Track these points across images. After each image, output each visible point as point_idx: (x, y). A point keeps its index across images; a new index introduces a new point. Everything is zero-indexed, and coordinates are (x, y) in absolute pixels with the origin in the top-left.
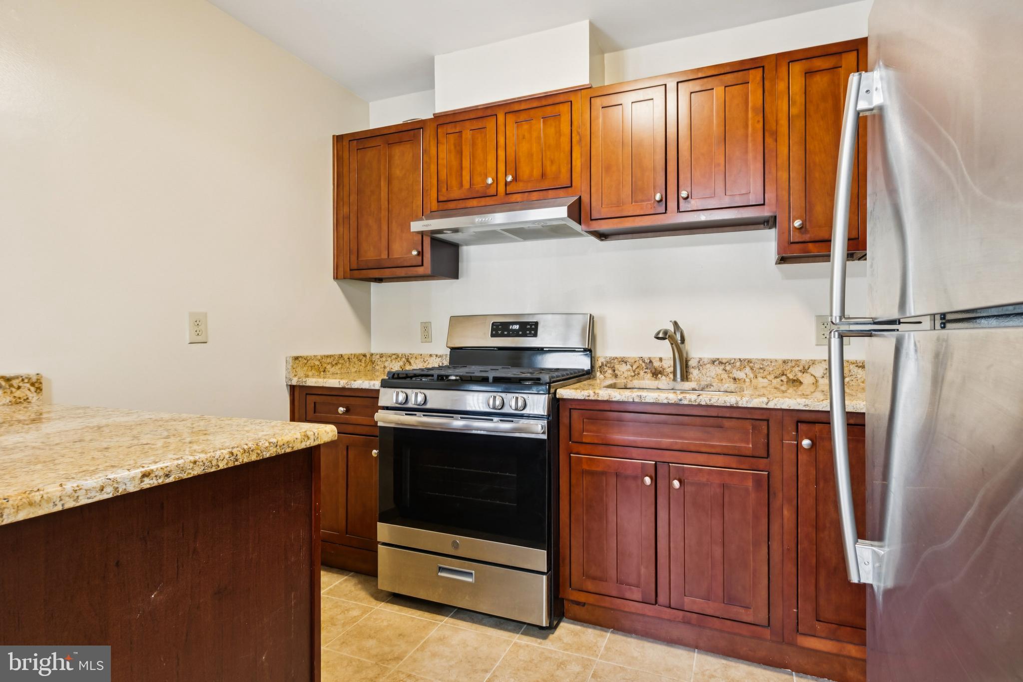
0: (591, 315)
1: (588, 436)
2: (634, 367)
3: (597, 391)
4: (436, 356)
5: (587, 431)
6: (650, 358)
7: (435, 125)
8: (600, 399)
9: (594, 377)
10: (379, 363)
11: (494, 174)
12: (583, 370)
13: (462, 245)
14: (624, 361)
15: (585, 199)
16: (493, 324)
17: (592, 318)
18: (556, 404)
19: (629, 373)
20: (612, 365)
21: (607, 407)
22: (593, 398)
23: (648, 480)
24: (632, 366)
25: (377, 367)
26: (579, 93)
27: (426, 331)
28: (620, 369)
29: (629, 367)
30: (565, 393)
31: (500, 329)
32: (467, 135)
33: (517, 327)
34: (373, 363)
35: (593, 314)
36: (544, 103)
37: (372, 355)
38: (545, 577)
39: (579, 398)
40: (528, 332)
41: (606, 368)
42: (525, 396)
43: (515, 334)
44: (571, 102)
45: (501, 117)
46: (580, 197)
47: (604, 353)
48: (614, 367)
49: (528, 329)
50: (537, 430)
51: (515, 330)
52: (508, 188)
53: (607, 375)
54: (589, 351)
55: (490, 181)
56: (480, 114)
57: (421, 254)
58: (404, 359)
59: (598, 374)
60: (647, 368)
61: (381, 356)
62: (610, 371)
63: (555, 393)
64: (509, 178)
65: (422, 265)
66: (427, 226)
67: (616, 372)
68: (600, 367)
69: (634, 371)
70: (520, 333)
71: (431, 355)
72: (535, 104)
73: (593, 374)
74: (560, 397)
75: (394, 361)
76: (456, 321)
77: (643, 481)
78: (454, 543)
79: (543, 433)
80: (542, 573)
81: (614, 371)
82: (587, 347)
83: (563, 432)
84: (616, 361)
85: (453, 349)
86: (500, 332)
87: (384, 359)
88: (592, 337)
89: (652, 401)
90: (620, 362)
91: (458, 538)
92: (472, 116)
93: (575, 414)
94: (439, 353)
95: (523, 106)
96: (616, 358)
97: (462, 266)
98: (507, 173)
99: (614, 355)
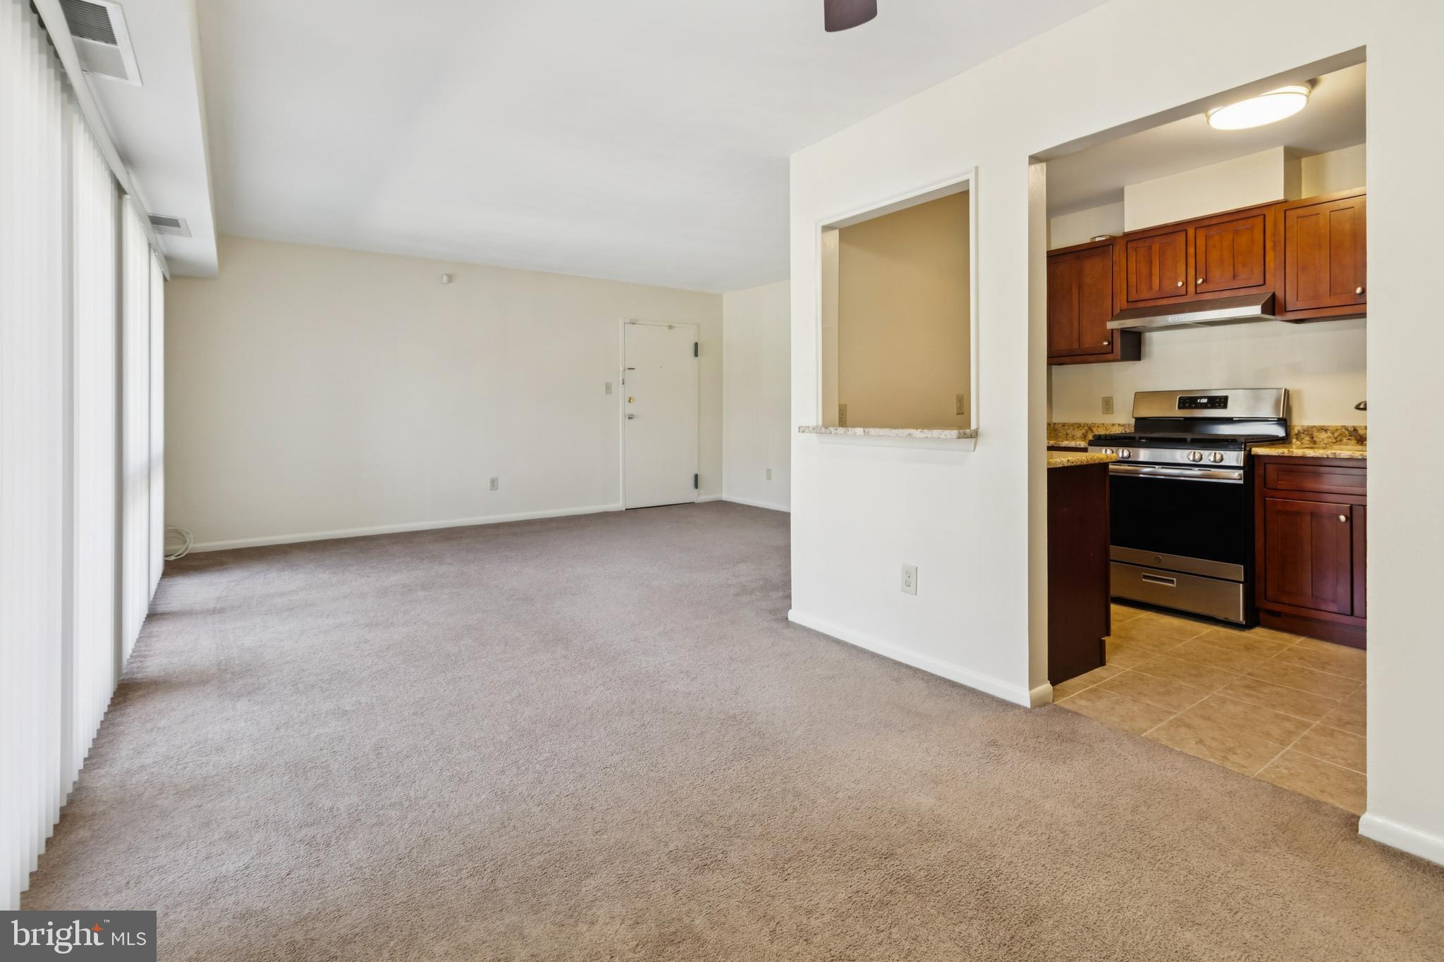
0: (1285, 390)
1: (1282, 484)
2: (1336, 435)
3: (1291, 450)
4: (1119, 425)
5: (1281, 481)
6: (1354, 427)
7: (1125, 242)
8: (1294, 455)
9: (1290, 443)
10: (1062, 431)
11: (1183, 278)
12: (1277, 436)
13: (1144, 332)
14: (1323, 429)
15: (1280, 294)
16: (1180, 398)
17: (1287, 392)
18: (1251, 460)
19: (1330, 440)
20: (1311, 432)
21: (1302, 462)
22: (1287, 455)
23: (1343, 518)
24: (1333, 434)
25: (1059, 434)
26: (1273, 207)
27: (1108, 405)
28: (1320, 436)
29: (1329, 434)
30: (1259, 451)
31: (1188, 401)
32: (1156, 247)
33: (1205, 401)
34: (1056, 431)
35: (1288, 388)
36: (1235, 217)
37: (1055, 424)
38: (1241, 585)
39: (1274, 454)
40: (1217, 405)
41: (1303, 436)
42: (1221, 452)
43: (1204, 406)
44: (1264, 215)
45: (1191, 232)
46: (1274, 293)
47: (1299, 422)
48: (1311, 434)
49: (1217, 402)
50: (1235, 477)
51: (1204, 403)
52: (1198, 288)
53: (1304, 441)
54: (1284, 422)
55: (1180, 284)
56: (1170, 230)
57: (1111, 343)
58: (1086, 428)
59: (1294, 440)
60: (1350, 436)
61: (1064, 425)
62: (1307, 438)
63: (1250, 451)
64: (1200, 281)
65: (1112, 352)
66: (1122, 324)
67: (1315, 439)
68: (1296, 435)
69: (1336, 438)
70: (1209, 405)
71: (1113, 425)
72: (1226, 219)
73: (1289, 440)
74: (1256, 453)
75: (1076, 430)
76: (1140, 397)
77: (1338, 519)
78: (1157, 558)
79: (1240, 479)
80: (1240, 582)
81: (1313, 438)
82: (1281, 416)
83: (1258, 482)
84: (1314, 429)
85: (1138, 420)
86: (1187, 405)
87: (1066, 428)
88: (1288, 409)
89: (1346, 457)
90: (1319, 430)
91: (1160, 555)
92: (1163, 232)
93: (1270, 467)
94: (1121, 423)
95: (1214, 221)
96: (1315, 426)
97: (1145, 349)
98: (1197, 277)
99: (1311, 424)
